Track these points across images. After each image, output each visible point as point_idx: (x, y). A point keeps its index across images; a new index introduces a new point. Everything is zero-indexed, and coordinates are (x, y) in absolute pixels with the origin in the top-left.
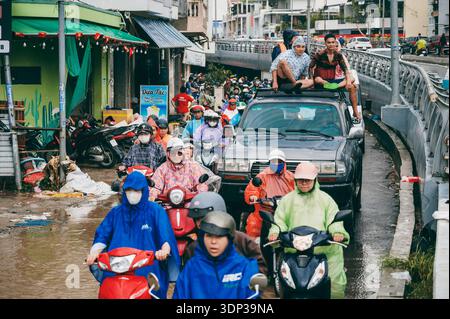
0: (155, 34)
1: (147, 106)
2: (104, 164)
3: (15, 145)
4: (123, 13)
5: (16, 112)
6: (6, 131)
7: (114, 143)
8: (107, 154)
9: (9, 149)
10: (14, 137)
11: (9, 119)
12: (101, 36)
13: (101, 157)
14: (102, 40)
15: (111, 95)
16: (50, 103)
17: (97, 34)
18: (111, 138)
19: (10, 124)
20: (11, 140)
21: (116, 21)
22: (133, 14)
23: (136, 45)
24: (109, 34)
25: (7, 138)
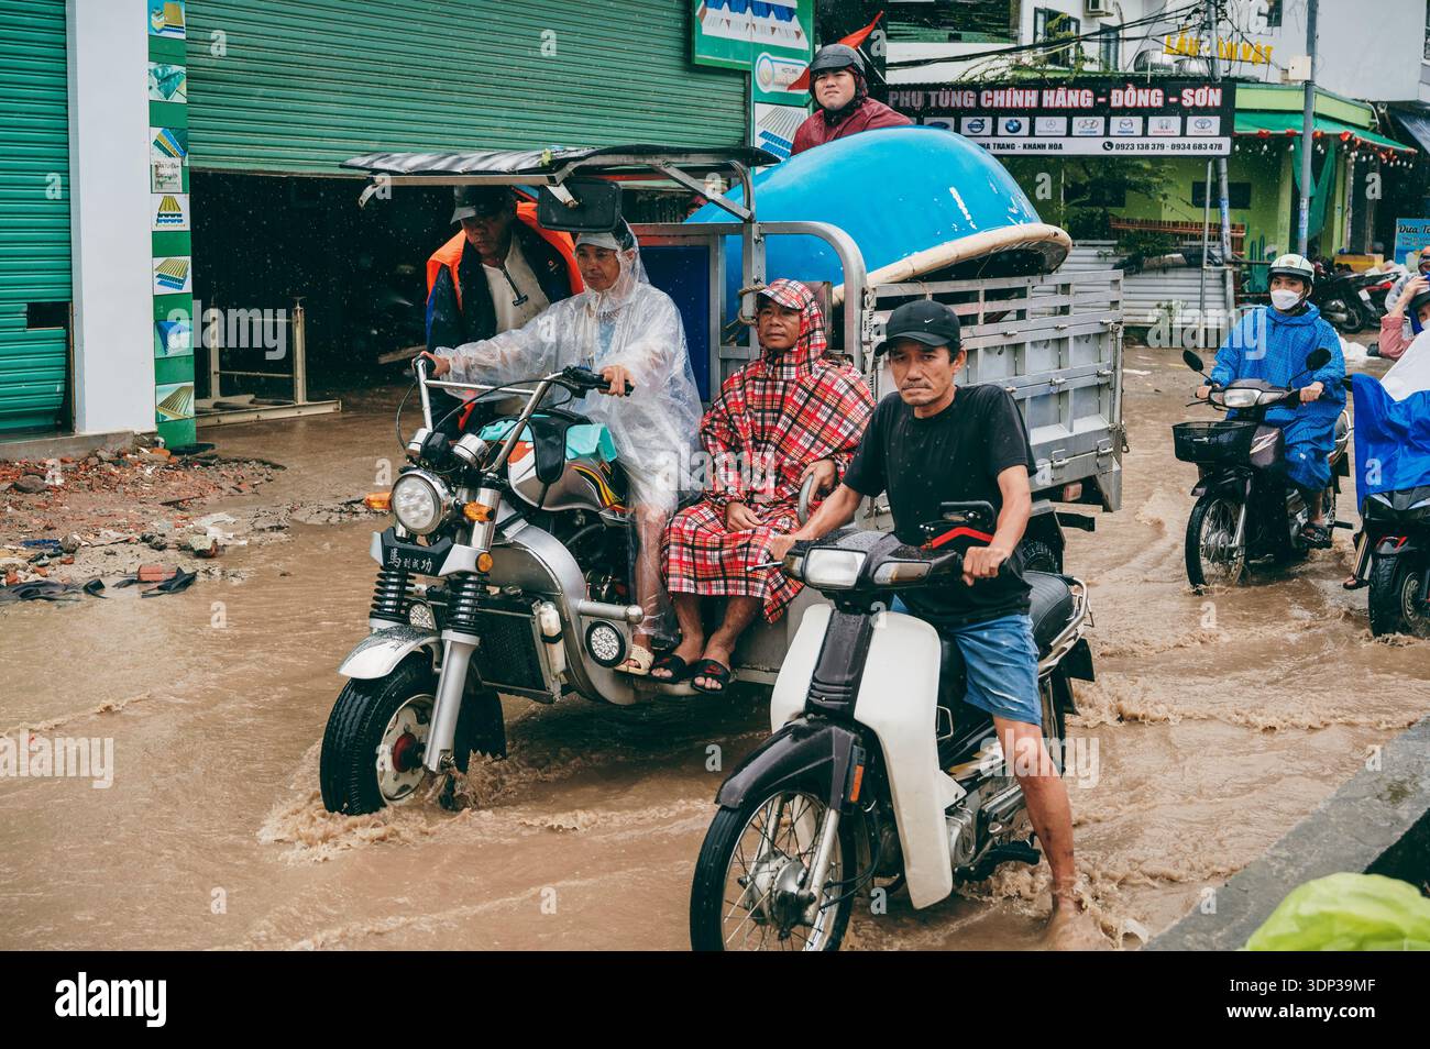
0: (1426, 139)
1: (1407, 252)
2: (1346, 326)
3: (1230, 286)
4: (1375, 104)
5: (1232, 238)
6: (1216, 265)
7: (1364, 295)
8: (1354, 312)
9: (1221, 291)
10: (1229, 274)
11: (1222, 249)
12: (1351, 136)
13: (1344, 316)
14: (1351, 142)
15: (1348, 234)
16: (1262, 238)
17: (1346, 133)
18: (1360, 288)
19: (1223, 256)
20: (1223, 278)
21: (1362, 117)
22: (1391, 106)
23: (1396, 152)
24: (1358, 136)
25: (1219, 275)
